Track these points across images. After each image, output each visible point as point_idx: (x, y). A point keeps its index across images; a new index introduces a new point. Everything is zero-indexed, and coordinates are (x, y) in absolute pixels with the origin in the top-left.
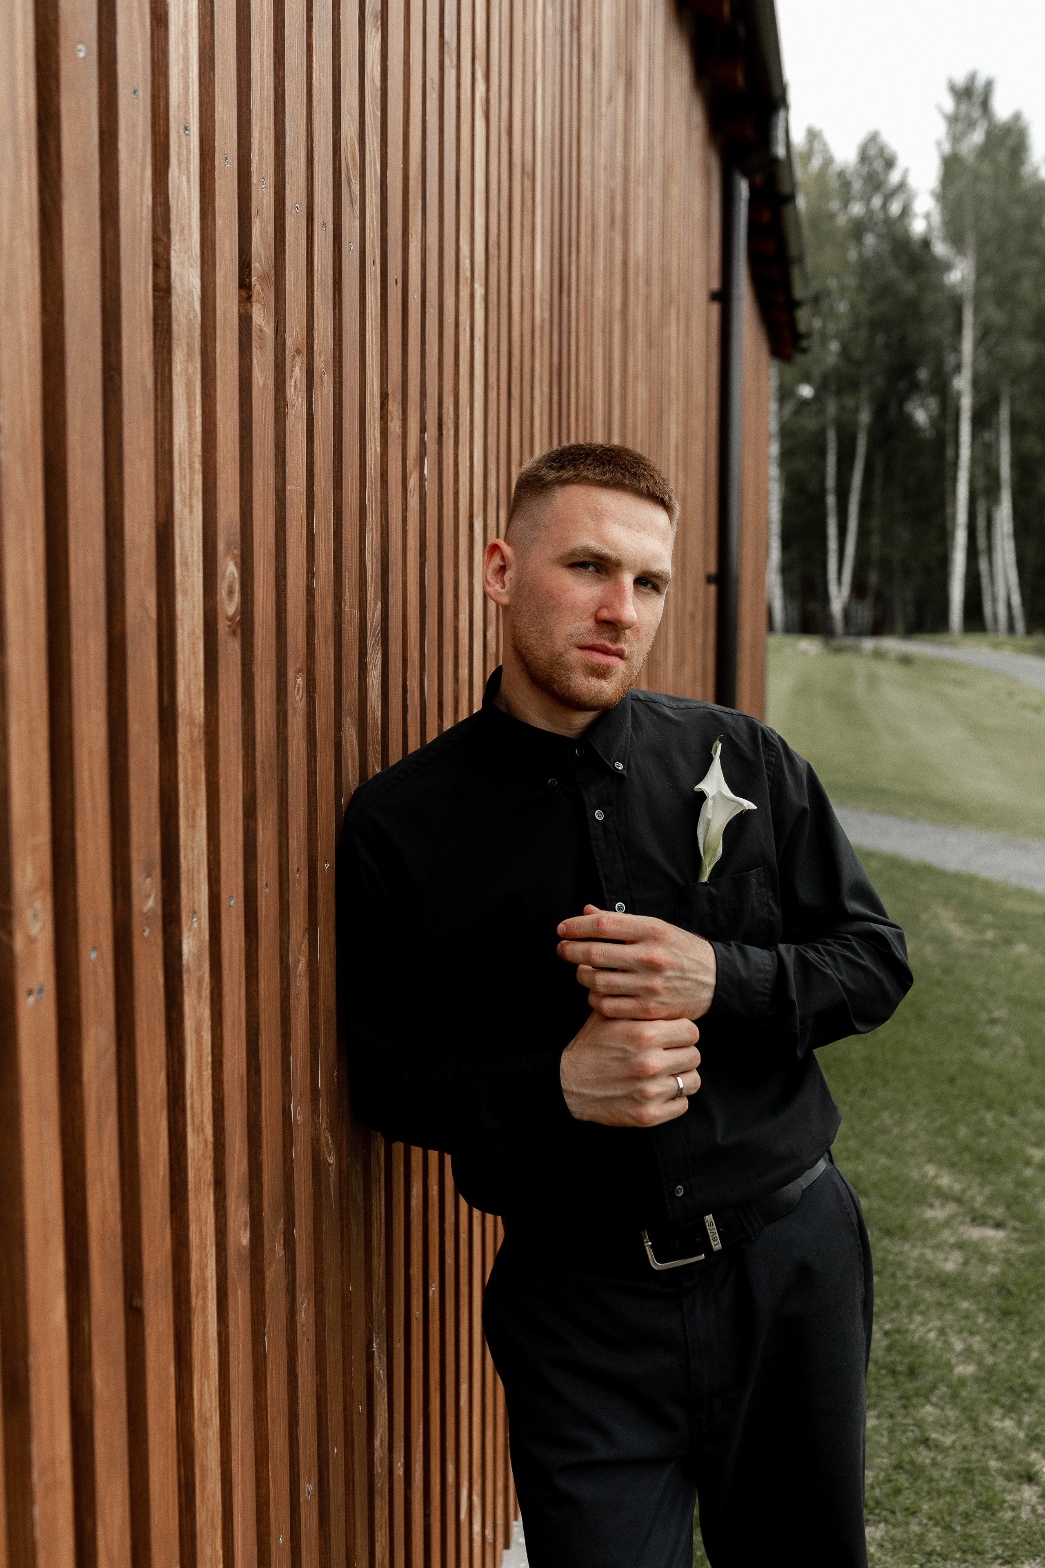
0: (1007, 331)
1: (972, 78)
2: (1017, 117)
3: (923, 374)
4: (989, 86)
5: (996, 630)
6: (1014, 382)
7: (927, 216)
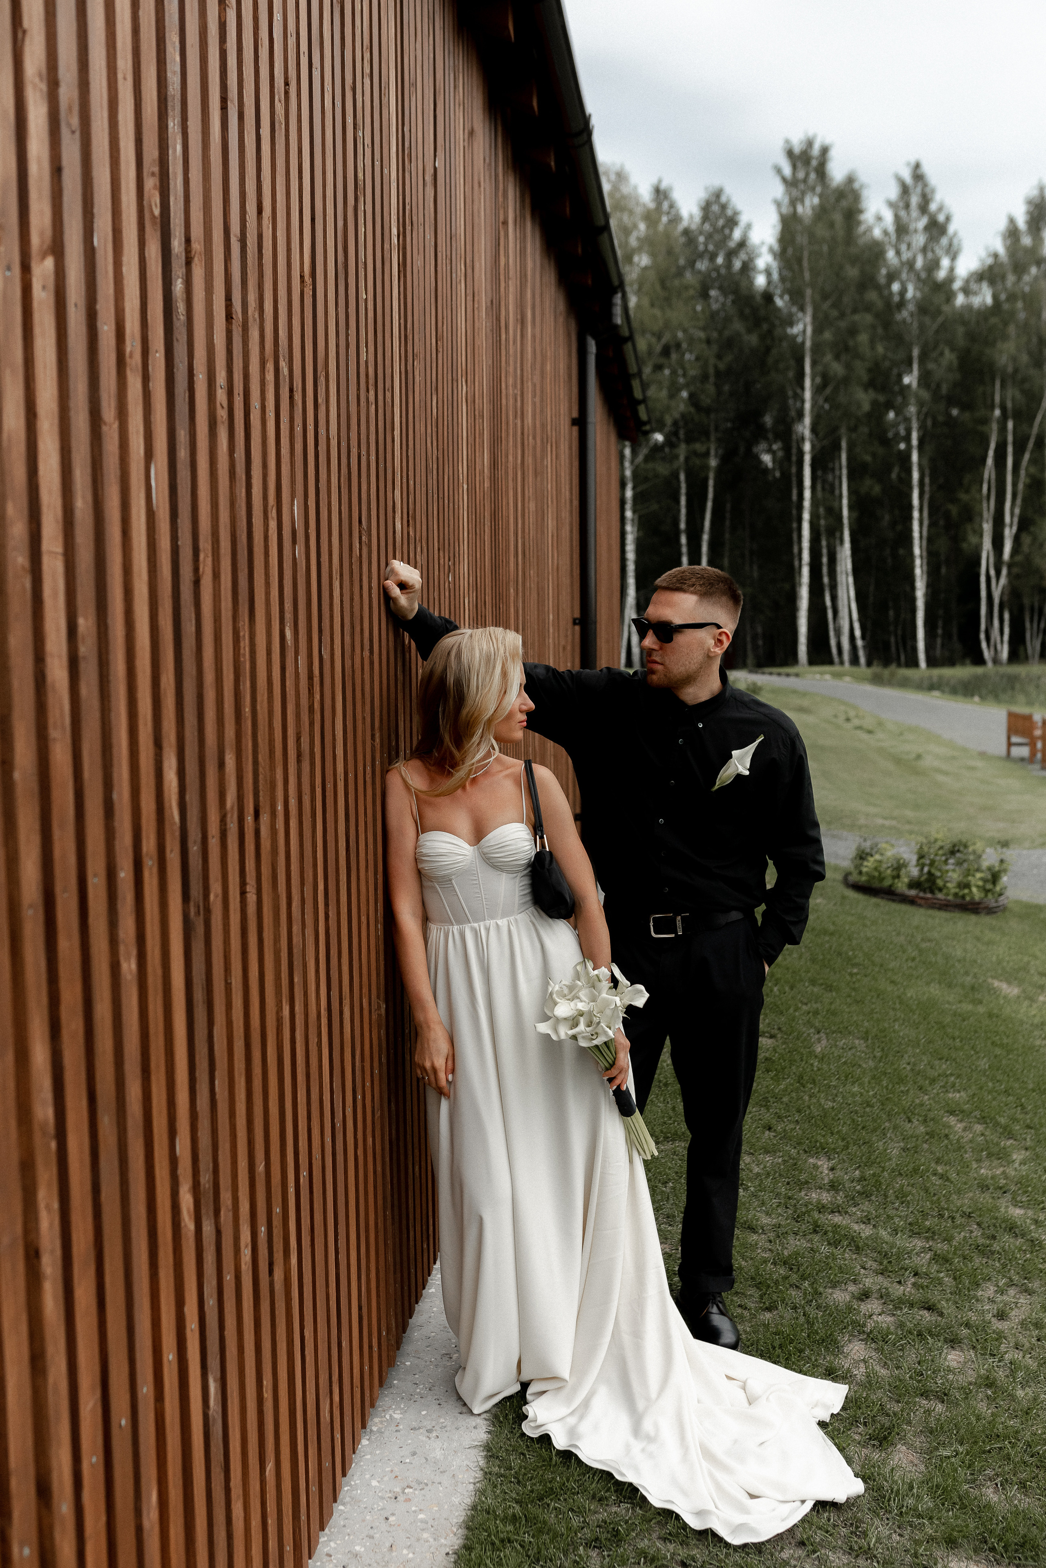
0: (846, 381)
1: (810, 143)
2: (850, 180)
3: (768, 420)
4: (825, 150)
5: (842, 663)
6: (853, 429)
7: (768, 272)
